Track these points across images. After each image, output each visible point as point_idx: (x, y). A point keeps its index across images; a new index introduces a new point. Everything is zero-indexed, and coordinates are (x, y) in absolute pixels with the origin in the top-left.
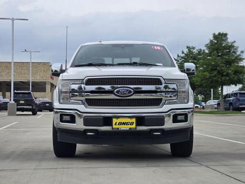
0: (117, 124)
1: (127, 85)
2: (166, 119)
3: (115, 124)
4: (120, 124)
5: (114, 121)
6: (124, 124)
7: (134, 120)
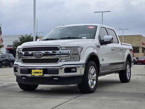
0: (34, 73)
1: (39, 51)
2: (60, 71)
3: (33, 73)
4: (36, 73)
5: (33, 71)
6: (37, 73)
7: (42, 71)
